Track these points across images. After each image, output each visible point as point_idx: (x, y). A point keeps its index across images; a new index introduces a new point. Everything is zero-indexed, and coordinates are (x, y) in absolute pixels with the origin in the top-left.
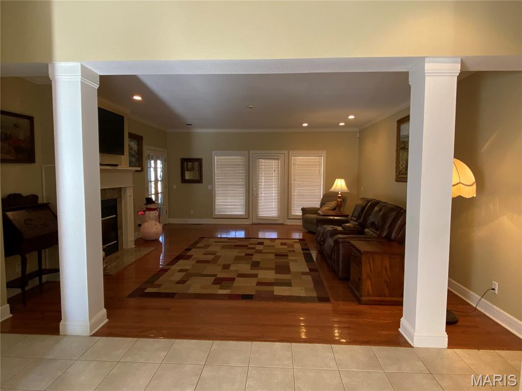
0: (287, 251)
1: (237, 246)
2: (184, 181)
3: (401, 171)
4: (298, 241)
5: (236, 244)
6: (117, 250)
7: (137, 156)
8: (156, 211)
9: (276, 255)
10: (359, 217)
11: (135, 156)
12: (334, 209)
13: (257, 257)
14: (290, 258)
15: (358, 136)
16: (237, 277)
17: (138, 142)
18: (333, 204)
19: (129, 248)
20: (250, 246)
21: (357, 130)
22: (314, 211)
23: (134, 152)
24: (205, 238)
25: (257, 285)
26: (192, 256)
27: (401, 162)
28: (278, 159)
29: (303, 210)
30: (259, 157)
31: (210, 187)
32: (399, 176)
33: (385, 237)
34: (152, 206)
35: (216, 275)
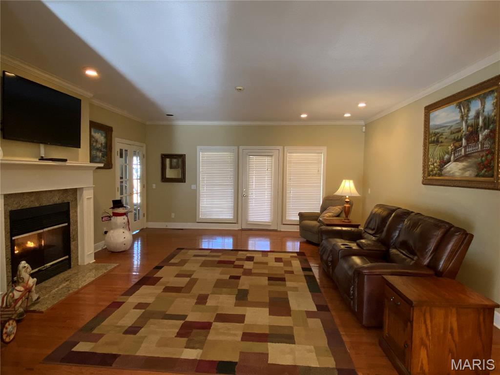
0: (283, 272)
1: (221, 263)
2: (164, 179)
3: (432, 171)
4: (296, 255)
5: (220, 259)
6: (70, 267)
7: (104, 150)
8: (125, 217)
9: (270, 279)
10: (378, 230)
11: (101, 151)
12: (338, 216)
13: (245, 283)
14: (288, 284)
15: (364, 130)
16: (216, 320)
17: (106, 134)
18: (337, 209)
19: (86, 264)
20: (237, 263)
21: (363, 123)
22: (313, 217)
23: (100, 146)
24: (183, 249)
25: (242, 340)
26: (161, 278)
27: (431, 159)
28: (272, 156)
29: (301, 215)
30: (249, 154)
31: (193, 187)
32: (429, 178)
33: (428, 266)
34: (120, 210)
35: (185, 317)
